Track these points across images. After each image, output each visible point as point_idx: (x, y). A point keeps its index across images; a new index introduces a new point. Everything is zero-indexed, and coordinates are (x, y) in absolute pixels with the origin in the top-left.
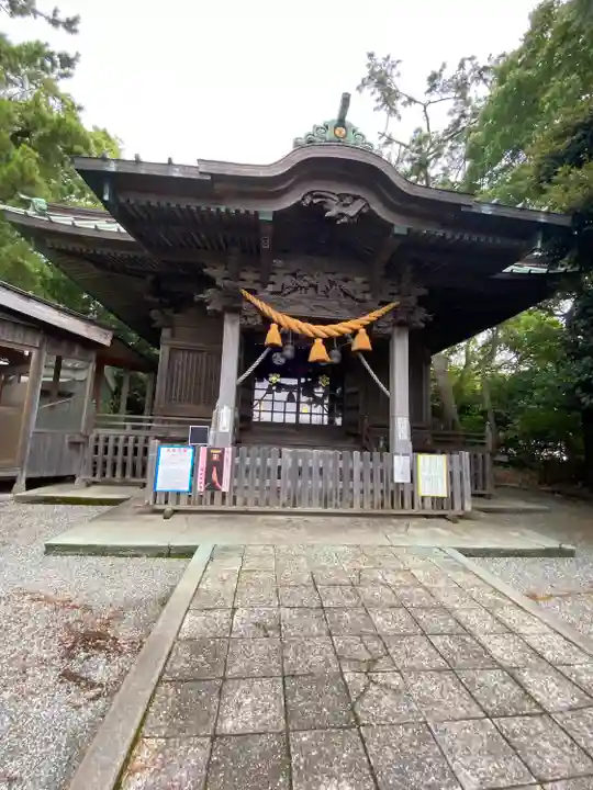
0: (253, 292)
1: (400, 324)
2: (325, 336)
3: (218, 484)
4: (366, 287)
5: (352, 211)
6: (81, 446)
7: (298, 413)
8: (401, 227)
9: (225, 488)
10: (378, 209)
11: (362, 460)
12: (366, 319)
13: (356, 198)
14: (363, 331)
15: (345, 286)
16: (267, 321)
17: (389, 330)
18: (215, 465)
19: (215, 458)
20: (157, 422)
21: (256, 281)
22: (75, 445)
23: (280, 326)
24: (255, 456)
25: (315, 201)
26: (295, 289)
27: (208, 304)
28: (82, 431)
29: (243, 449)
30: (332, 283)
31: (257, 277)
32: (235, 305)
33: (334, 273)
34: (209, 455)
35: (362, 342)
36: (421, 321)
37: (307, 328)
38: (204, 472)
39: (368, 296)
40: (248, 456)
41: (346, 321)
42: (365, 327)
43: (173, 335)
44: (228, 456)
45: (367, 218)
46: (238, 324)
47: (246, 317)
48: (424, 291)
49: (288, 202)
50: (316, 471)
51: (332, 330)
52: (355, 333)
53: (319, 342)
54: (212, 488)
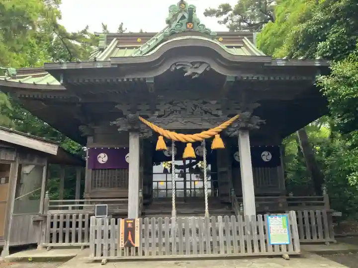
0: (146, 117)
1: (244, 129)
2: (193, 141)
3: (132, 242)
4: (219, 106)
5: (200, 71)
6: (41, 223)
8: (230, 77)
9: (137, 244)
10: (216, 69)
11: (223, 221)
12: (219, 128)
13: (202, 63)
14: (218, 136)
15: (205, 107)
17: (236, 133)
19: (130, 225)
20: (87, 203)
21: (147, 110)
22: (37, 222)
23: (164, 138)
25: (178, 68)
26: (172, 113)
27: (119, 127)
28: (40, 212)
29: (147, 219)
30: (195, 106)
31: (148, 107)
32: (136, 127)
33: (197, 100)
34: (126, 224)
35: (218, 143)
36: (257, 125)
37: (181, 137)
38: (123, 235)
39: (220, 113)
40: (150, 223)
41: (207, 130)
42: (219, 133)
43: (94, 142)
44: (137, 224)
46: (138, 137)
47: (142, 133)
48: (258, 105)
50: (194, 231)
52: (213, 137)
53: (189, 145)
54: (129, 245)
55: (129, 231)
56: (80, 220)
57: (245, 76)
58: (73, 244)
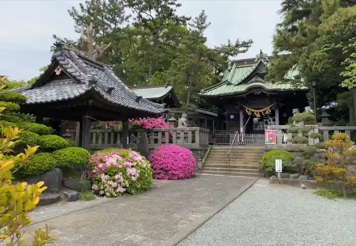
1: (277, 108)
5: (259, 93)
6: (214, 137)
8: (268, 94)
9: (243, 141)
10: (264, 92)
17: (274, 109)
21: (245, 103)
23: (251, 112)
25: (253, 92)
26: (253, 103)
27: (236, 108)
28: (214, 134)
30: (261, 101)
32: (242, 108)
38: (239, 139)
39: (269, 102)
41: (264, 108)
43: (229, 111)
44: (243, 136)
45: (262, 93)
46: (242, 111)
49: (247, 94)
51: (261, 111)
52: (266, 110)
54: (240, 141)
55: (240, 137)
56: (226, 136)
57: (272, 94)
58: (226, 144)
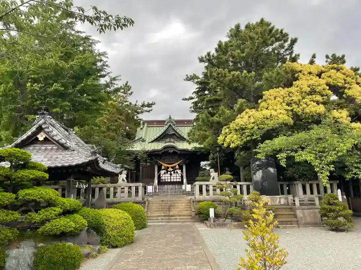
0: (159, 160)
1: (184, 163)
4: (178, 157)
5: (172, 151)
7: (171, 179)
8: (179, 153)
9: (157, 191)
10: (176, 150)
12: (178, 163)
13: (172, 149)
15: (174, 157)
16: (162, 165)
17: (182, 164)
18: (155, 188)
21: (160, 158)
24: (161, 187)
25: (167, 151)
26: (166, 159)
27: (153, 163)
29: (159, 186)
30: (172, 157)
32: (157, 163)
35: (177, 167)
38: (154, 189)
39: (178, 159)
44: (157, 187)
45: (174, 152)
46: (157, 166)
47: (159, 164)
49: (163, 151)
51: (172, 165)
54: (155, 191)
57: (182, 152)
